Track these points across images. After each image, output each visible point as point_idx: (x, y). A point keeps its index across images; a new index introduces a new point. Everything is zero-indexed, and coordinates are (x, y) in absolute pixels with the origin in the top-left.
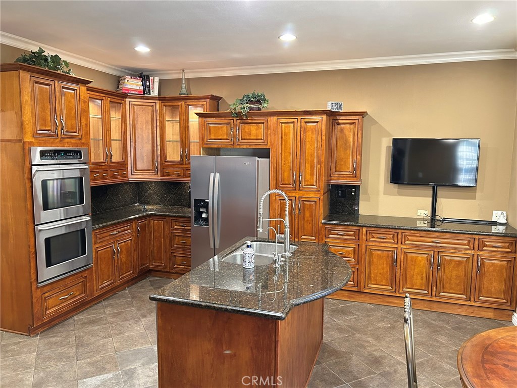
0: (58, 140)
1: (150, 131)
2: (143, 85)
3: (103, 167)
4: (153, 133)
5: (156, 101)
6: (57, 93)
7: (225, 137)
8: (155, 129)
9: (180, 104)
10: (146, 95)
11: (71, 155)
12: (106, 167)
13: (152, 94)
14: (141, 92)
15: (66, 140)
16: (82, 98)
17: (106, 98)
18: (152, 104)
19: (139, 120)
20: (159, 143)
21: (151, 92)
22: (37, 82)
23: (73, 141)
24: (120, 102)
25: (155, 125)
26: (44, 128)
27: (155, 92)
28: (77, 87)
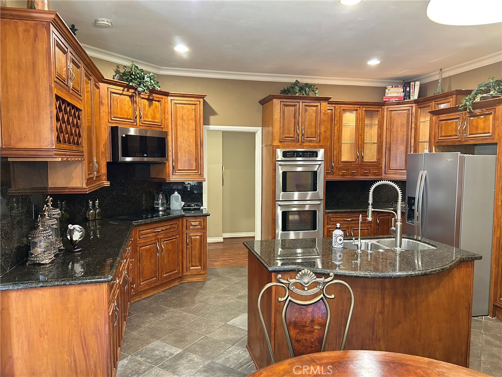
0: (299, 144)
1: (405, 133)
2: (403, 92)
3: (353, 166)
4: (407, 135)
5: (413, 105)
6: (301, 111)
7: (454, 133)
8: (410, 131)
9: (431, 104)
10: (406, 100)
11: (308, 155)
12: (356, 165)
13: (412, 98)
14: (402, 98)
15: (305, 144)
16: (323, 111)
17: (361, 108)
18: (408, 108)
19: (395, 124)
20: (412, 145)
21: (411, 97)
22: (285, 105)
23: (311, 144)
24: (377, 110)
25: (410, 128)
26: (288, 136)
27: (415, 96)
28: (319, 104)
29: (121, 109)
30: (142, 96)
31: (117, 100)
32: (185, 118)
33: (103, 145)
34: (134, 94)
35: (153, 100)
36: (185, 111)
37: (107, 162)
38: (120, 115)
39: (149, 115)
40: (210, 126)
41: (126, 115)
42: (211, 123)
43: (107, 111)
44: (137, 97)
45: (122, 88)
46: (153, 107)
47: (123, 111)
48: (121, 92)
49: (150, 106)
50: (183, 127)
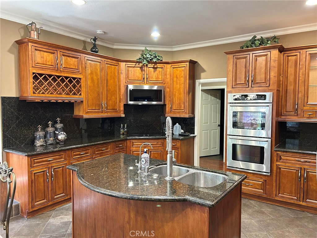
0: (249, 88)
6: (251, 61)
22: (237, 58)
28: (269, 53)
29: (134, 75)
30: (149, 66)
31: (131, 70)
32: (178, 76)
33: (122, 95)
34: (143, 66)
35: (157, 68)
36: (178, 72)
37: (124, 104)
38: (133, 78)
39: (154, 77)
40: (201, 80)
41: (137, 78)
42: (202, 78)
43: (125, 77)
44: (145, 67)
45: (135, 64)
46: (156, 72)
47: (135, 76)
48: (134, 66)
49: (154, 72)
50: (177, 82)
